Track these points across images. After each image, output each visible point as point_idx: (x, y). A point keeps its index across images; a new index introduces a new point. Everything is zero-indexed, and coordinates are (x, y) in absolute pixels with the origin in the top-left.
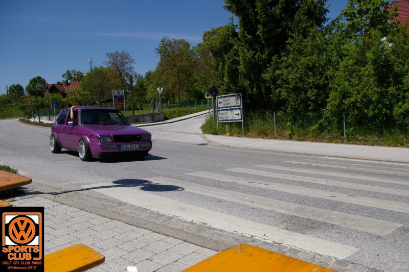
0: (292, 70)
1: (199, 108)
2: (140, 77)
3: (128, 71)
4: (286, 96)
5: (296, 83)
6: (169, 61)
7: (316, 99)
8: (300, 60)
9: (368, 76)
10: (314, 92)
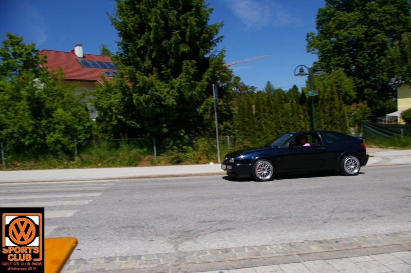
9: (23, 110)
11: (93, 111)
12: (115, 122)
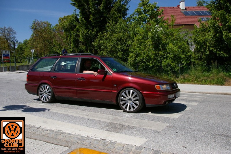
0: (109, 41)
2: (20, 43)
3: (12, 39)
5: (112, 48)
6: (38, 34)
7: (122, 57)
8: (113, 35)
9: (149, 45)
10: (121, 53)
11: (192, 45)
12: (208, 53)
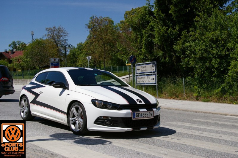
0: (199, 43)
1: (120, 73)
2: (73, 47)
3: (63, 43)
4: (193, 65)
5: (202, 54)
6: (96, 35)
7: (219, 67)
8: (205, 34)
10: (217, 61)
